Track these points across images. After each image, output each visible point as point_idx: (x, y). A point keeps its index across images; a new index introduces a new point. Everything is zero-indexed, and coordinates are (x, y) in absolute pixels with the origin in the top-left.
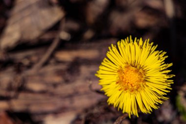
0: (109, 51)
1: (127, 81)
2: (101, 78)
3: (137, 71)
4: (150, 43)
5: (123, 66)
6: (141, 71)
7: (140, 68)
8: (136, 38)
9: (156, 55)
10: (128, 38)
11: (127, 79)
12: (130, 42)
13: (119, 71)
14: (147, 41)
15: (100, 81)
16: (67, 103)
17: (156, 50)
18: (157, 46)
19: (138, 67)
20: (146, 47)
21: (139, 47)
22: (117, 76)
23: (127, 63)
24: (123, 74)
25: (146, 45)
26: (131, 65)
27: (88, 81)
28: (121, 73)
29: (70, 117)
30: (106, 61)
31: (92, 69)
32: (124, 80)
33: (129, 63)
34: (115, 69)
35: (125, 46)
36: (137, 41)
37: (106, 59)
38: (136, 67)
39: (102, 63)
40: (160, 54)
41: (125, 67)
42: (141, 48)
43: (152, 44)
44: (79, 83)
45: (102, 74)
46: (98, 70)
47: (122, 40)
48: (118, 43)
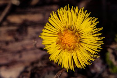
0: (51, 17)
1: (65, 42)
2: (43, 39)
3: (73, 34)
4: (84, 10)
5: (62, 29)
6: (77, 33)
7: (76, 31)
8: (73, 7)
9: (89, 21)
10: (66, 6)
11: (65, 40)
12: (68, 10)
13: (58, 34)
14: (82, 10)
15: (43, 41)
16: (17, 57)
17: (89, 17)
18: (90, 13)
19: (75, 30)
20: (81, 14)
21: (75, 14)
22: (57, 37)
23: (65, 27)
24: (62, 37)
25: (81, 12)
26: (69, 29)
27: (33, 41)
28: (60, 36)
29: (20, 68)
30: (48, 25)
31: (38, 30)
32: (63, 41)
33: (67, 27)
34: (55, 32)
35: (63, 13)
36: (73, 9)
37: (48, 23)
38: (73, 31)
39: (45, 27)
40: (92, 20)
41: (64, 30)
42: (77, 15)
43: (86, 11)
44: (27, 42)
45: (44, 36)
46: (42, 33)
47: (61, 8)
48: (58, 11)
